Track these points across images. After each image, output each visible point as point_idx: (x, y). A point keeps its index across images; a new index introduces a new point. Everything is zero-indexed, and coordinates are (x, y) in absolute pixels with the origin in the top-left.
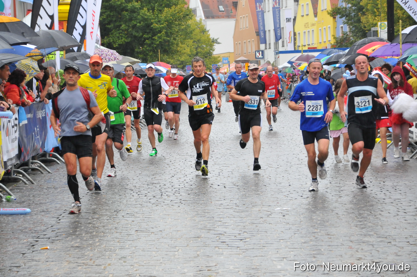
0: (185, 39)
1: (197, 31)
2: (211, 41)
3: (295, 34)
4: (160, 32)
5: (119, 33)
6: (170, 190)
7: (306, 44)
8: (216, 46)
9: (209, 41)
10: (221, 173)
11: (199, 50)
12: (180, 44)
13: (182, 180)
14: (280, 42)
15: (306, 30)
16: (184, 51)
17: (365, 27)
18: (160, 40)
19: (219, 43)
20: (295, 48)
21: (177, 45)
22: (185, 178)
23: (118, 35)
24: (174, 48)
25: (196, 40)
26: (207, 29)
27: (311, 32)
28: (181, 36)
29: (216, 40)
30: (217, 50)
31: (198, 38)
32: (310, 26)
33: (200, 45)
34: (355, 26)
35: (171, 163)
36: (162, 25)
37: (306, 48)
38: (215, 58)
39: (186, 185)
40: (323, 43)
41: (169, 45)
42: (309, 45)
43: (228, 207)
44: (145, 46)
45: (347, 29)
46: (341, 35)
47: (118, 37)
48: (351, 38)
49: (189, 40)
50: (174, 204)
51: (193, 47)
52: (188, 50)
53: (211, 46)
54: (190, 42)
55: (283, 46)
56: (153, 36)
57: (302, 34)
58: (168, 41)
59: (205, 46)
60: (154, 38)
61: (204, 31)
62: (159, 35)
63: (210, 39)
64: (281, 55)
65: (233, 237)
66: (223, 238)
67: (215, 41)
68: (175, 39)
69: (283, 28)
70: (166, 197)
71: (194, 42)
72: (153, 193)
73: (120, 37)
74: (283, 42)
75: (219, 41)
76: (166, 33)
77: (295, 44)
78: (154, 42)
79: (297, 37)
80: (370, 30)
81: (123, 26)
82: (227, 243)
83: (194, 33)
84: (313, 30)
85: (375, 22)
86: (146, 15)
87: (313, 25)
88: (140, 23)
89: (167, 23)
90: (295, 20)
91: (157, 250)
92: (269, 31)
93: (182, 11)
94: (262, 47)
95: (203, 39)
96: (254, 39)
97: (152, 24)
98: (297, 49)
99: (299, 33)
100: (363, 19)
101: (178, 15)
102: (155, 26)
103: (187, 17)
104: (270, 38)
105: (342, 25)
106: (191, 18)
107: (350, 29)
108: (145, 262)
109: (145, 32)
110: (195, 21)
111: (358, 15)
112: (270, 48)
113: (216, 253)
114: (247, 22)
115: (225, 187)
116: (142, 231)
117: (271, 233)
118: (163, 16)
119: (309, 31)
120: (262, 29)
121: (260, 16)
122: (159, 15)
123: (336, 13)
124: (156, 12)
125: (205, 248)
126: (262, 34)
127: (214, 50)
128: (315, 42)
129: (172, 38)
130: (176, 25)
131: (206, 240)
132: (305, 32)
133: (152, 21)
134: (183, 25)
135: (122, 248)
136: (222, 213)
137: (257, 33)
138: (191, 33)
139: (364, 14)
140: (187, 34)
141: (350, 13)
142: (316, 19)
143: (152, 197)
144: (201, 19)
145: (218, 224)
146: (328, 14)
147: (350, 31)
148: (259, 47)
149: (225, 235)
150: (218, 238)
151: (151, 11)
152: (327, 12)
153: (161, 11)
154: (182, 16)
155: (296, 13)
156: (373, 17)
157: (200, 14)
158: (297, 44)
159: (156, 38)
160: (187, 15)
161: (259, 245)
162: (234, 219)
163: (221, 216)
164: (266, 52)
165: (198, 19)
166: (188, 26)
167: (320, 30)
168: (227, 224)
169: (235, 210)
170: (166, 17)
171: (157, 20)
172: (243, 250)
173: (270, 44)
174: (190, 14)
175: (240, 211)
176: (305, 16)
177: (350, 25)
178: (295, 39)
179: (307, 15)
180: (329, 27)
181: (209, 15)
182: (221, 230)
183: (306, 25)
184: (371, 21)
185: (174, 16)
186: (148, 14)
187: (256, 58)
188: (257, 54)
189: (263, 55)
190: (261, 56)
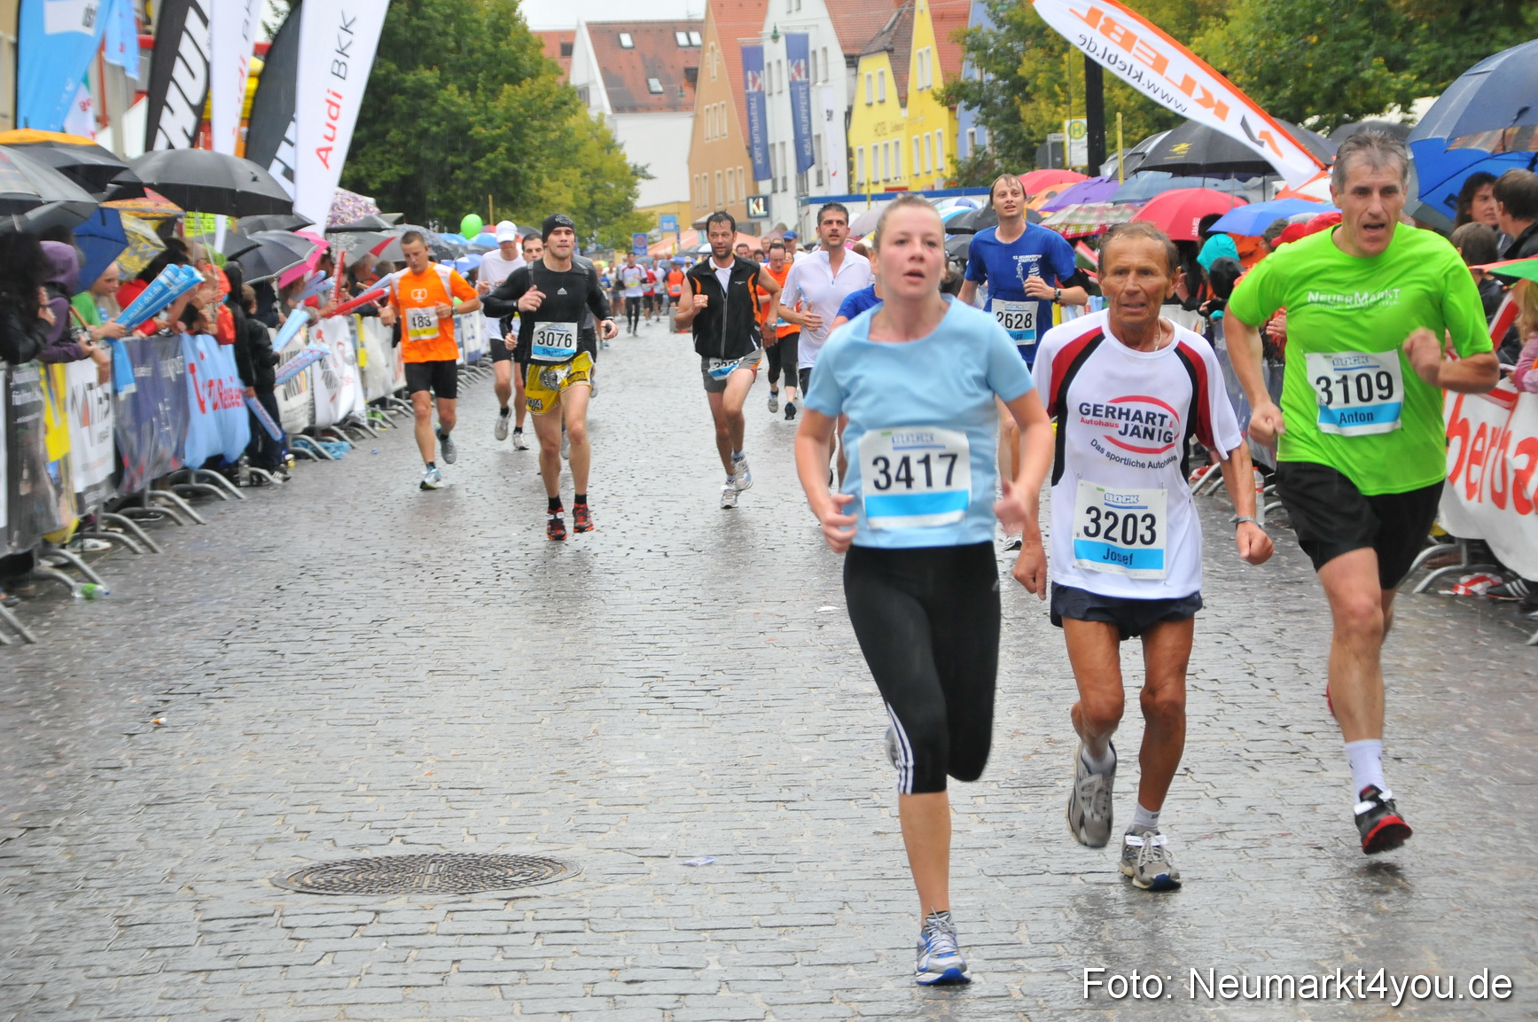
0: (557, 168)
1: (593, 145)
2: (628, 172)
3: (850, 153)
4: (493, 148)
5: (384, 153)
6: (520, 565)
7: (880, 178)
8: (643, 186)
9: (623, 173)
10: (656, 520)
11: (598, 196)
12: (546, 181)
14: (812, 172)
15: (880, 142)
16: (558, 199)
17: (1031, 134)
18: (493, 170)
19: (650, 178)
20: (850, 189)
21: (539, 182)
23: (379, 158)
24: (532, 190)
25: (590, 170)
26: (619, 140)
27: (892, 148)
28: (548, 158)
29: (643, 170)
30: (647, 197)
31: (595, 163)
32: (888, 130)
33: (599, 182)
34: (1005, 132)
36: (498, 131)
37: (880, 190)
38: (641, 218)
40: (923, 176)
41: (516, 184)
42: (887, 181)
43: (673, 606)
44: (454, 187)
45: (985, 137)
46: (970, 154)
47: (381, 163)
48: (997, 162)
49: (571, 170)
51: (581, 188)
52: (567, 198)
53: (630, 185)
54: (574, 174)
55: (820, 184)
56: (473, 160)
57: (868, 153)
58: (515, 173)
59: (613, 186)
60: (476, 164)
61: (609, 146)
62: (490, 156)
63: (626, 167)
65: (687, 685)
66: (661, 688)
67: (639, 173)
68: (531, 167)
69: (818, 137)
71: (584, 174)
72: (476, 574)
73: (386, 164)
74: (819, 174)
75: (649, 171)
76: (509, 150)
77: (850, 178)
78: (476, 175)
79: (856, 159)
80: (1043, 141)
81: (394, 135)
82: (669, 700)
83: (583, 151)
84: (897, 143)
85: (1056, 120)
86: (453, 103)
87: (897, 128)
88: (438, 124)
89: (510, 124)
90: (848, 114)
91: (484, 721)
92: (783, 144)
93: (549, 93)
94: (765, 187)
95: (608, 166)
96: (743, 166)
97: (470, 126)
98: (855, 192)
99: (861, 150)
100: (1026, 112)
101: (539, 103)
102: (479, 132)
103: (565, 109)
104: (785, 162)
105: (973, 129)
106: (574, 112)
107: (994, 139)
108: (453, 752)
109: (453, 149)
110: (586, 118)
111: (1012, 103)
112: (785, 190)
113: (639, 726)
114: (722, 122)
115: (666, 555)
116: (447, 673)
117: (787, 673)
118: (499, 106)
119: (886, 145)
120: (757, 140)
121: (754, 106)
122: (490, 104)
123: (955, 95)
124: (481, 96)
125: (612, 713)
126: (758, 154)
127: (637, 197)
128: (904, 172)
129: (525, 165)
130: (536, 131)
131: (615, 693)
132: (876, 148)
133: (471, 119)
134: (554, 131)
135: (393, 717)
136: (657, 623)
137: (750, 149)
138: (576, 150)
139: (1028, 98)
140: (565, 153)
141: (991, 98)
142: (904, 113)
143: (472, 584)
144: (602, 115)
145: (645, 652)
146: (936, 98)
147: (992, 145)
148: (756, 188)
149: (666, 678)
150: (646, 688)
151: (467, 93)
152: (933, 93)
153: (494, 94)
154: (551, 106)
155: (852, 97)
156: (1052, 107)
157: (600, 101)
158: (857, 179)
159: (481, 164)
160: (565, 103)
161: (754, 704)
162: (691, 637)
163: (654, 631)
164: (776, 201)
165: (593, 114)
166: (567, 134)
167: (917, 141)
168: (670, 651)
169: (693, 615)
170: (507, 110)
171: (483, 116)
172: (711, 718)
173: (785, 179)
174: (571, 100)
175: (705, 616)
176: (876, 104)
177: (991, 128)
178: (850, 166)
179: (882, 102)
180: (939, 134)
181: (624, 104)
182: (655, 665)
183: (879, 129)
184: (1047, 117)
185: (528, 105)
186: (460, 101)
187: (749, 216)
188: (753, 206)
189: (766, 208)
190: (761, 211)
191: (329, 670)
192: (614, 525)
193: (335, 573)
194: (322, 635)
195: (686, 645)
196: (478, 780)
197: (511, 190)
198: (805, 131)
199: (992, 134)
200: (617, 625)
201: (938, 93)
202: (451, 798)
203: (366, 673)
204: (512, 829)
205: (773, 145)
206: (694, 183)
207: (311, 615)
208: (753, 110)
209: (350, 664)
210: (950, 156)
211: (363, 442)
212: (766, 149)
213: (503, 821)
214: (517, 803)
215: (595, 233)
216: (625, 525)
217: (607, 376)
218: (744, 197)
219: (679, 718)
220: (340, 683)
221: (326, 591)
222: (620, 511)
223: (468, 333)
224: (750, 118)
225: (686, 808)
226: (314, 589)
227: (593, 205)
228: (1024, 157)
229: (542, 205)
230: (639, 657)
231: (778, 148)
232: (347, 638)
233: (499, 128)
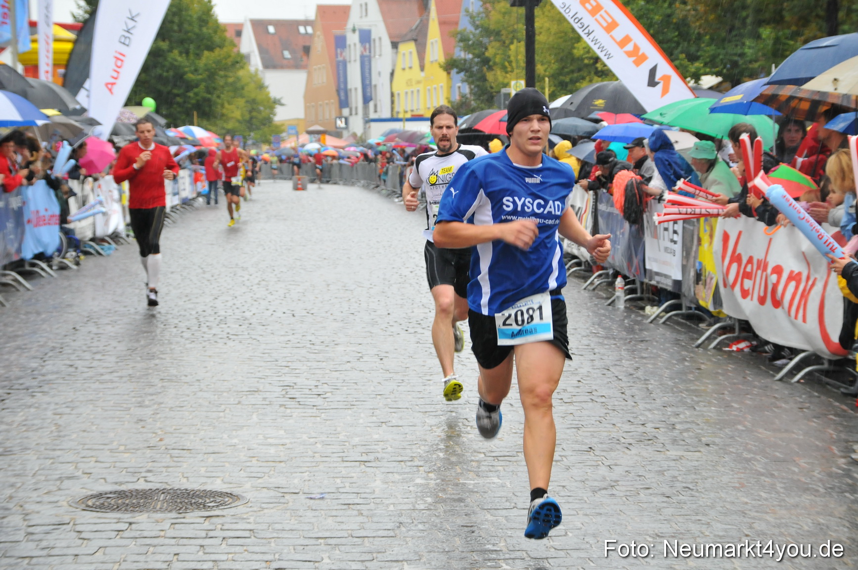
0: (233, 98)
1: (252, 86)
2: (271, 101)
3: (392, 95)
4: (197, 86)
6: (212, 319)
7: (409, 109)
8: (279, 109)
9: (268, 102)
10: (287, 295)
11: (254, 114)
12: (226, 105)
13: (230, 304)
14: (371, 104)
15: (409, 90)
16: (232, 115)
17: (492, 88)
18: (198, 98)
19: (282, 105)
20: (392, 115)
21: (223, 106)
22: (235, 301)
24: (219, 109)
25: (250, 100)
26: (267, 83)
27: (415, 93)
28: (228, 92)
29: (279, 100)
30: (281, 115)
31: (253, 95)
32: (414, 83)
33: (255, 106)
34: (478, 86)
35: (213, 279)
36: (201, 76)
37: (408, 116)
38: (277, 127)
39: (236, 311)
41: (210, 106)
42: (412, 111)
43: (298, 345)
44: (175, 106)
45: (466, 89)
46: (458, 98)
48: (472, 102)
49: (240, 99)
50: (219, 341)
51: (245, 109)
52: (237, 114)
53: (272, 108)
54: (241, 102)
55: (376, 111)
56: (186, 92)
57: (402, 95)
58: (209, 100)
59: (262, 109)
60: (188, 94)
61: (261, 87)
62: (196, 90)
63: (270, 98)
64: (373, 124)
65: (307, 391)
66: (292, 393)
67: (277, 102)
68: (219, 97)
69: (375, 86)
70: (206, 329)
71: (247, 102)
72: (187, 323)
74: (376, 106)
75: (283, 101)
76: (206, 87)
77: (392, 109)
78: (188, 100)
79: (396, 99)
80: (499, 92)
82: (297, 400)
83: (246, 88)
84: (418, 91)
85: (506, 81)
86: (176, 60)
87: (419, 82)
88: (167, 71)
89: (207, 73)
90: (392, 74)
91: (191, 409)
92: (356, 89)
93: (230, 56)
94: (346, 112)
95: (260, 97)
96: (334, 101)
97: (185, 73)
98: (395, 116)
99: (399, 94)
100: (490, 76)
101: (224, 62)
102: (190, 76)
103: (238, 66)
104: (357, 99)
105: (460, 84)
106: (242, 68)
107: (471, 90)
108: (174, 427)
109: (175, 86)
110: (248, 71)
111: (482, 71)
112: (356, 114)
113: (281, 414)
114: (323, 77)
115: (293, 316)
116: (170, 381)
117: (364, 385)
118: (202, 63)
119: (412, 92)
120: (342, 86)
121: (341, 68)
122: (197, 62)
123: (450, 65)
124: (192, 57)
125: (265, 406)
126: (342, 94)
127: (275, 115)
128: (422, 106)
129: (215, 96)
130: (222, 77)
131: (267, 395)
132: (406, 93)
133: (186, 69)
134: (230, 77)
135: (141, 405)
136: (289, 355)
137: (338, 91)
138: (243, 88)
139: (490, 68)
140: (237, 90)
141: (471, 67)
142: (422, 74)
143: (185, 330)
144: (257, 70)
145: (283, 371)
146: (441, 67)
147: (471, 93)
148: (341, 113)
149: (295, 387)
150: (284, 392)
151: (184, 55)
152: (439, 64)
153: (198, 56)
154: (230, 63)
155: (394, 65)
156: (504, 74)
157: (256, 62)
158: (396, 109)
159: (191, 94)
160: (237, 62)
161: (345, 403)
162: (309, 364)
163: (288, 359)
164: (352, 120)
165: (252, 69)
166: (238, 79)
167: (429, 90)
168: (297, 371)
169: (309, 350)
170: (206, 65)
171: (193, 68)
172: (322, 411)
173: (356, 108)
174: (241, 61)
175: (316, 351)
176: (407, 69)
177: (470, 83)
178: (392, 102)
179: (410, 68)
180: (442, 87)
181: (270, 64)
182: (289, 380)
183: (409, 83)
184: (500, 79)
185: (218, 62)
186: (179, 59)
187: (336, 128)
188: (339, 122)
189: (346, 123)
190: (343, 125)
191: (103, 377)
192: (264, 297)
193: (106, 321)
194: (98, 357)
195: (305, 367)
196: (188, 445)
197: (207, 109)
198: (368, 82)
199: (470, 88)
200: (267, 355)
201: (442, 64)
202: (173, 455)
203: (124, 379)
204: (208, 474)
205: (351, 90)
206: (307, 108)
207: (92, 345)
208: (340, 70)
209: (116, 374)
210: (447, 98)
211: (122, 246)
212: (346, 92)
213: (203, 470)
214: (211, 458)
215: (252, 134)
216: (270, 298)
217: (258, 213)
218: (334, 116)
219: (304, 410)
220: (110, 385)
221: (101, 331)
222: (267, 290)
223: (182, 187)
224: (338, 74)
225: (308, 464)
226: (94, 329)
227: (251, 118)
228: (487, 100)
229: (224, 118)
230: (280, 374)
231: (353, 92)
232: (113, 359)
233: (201, 74)
